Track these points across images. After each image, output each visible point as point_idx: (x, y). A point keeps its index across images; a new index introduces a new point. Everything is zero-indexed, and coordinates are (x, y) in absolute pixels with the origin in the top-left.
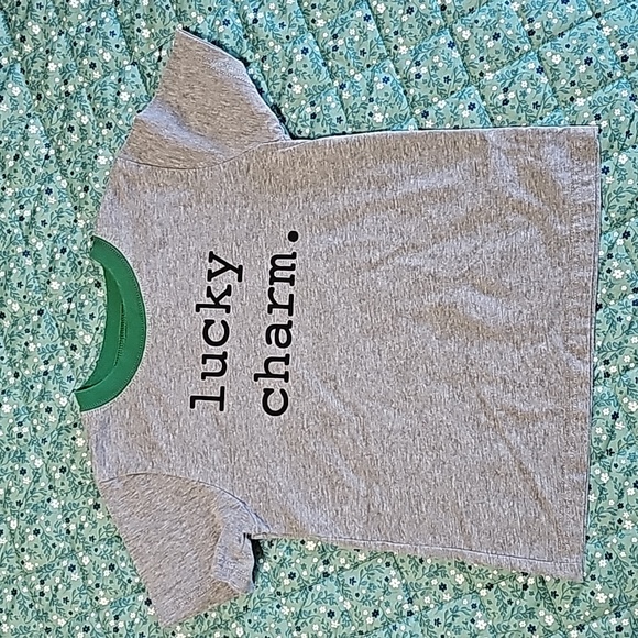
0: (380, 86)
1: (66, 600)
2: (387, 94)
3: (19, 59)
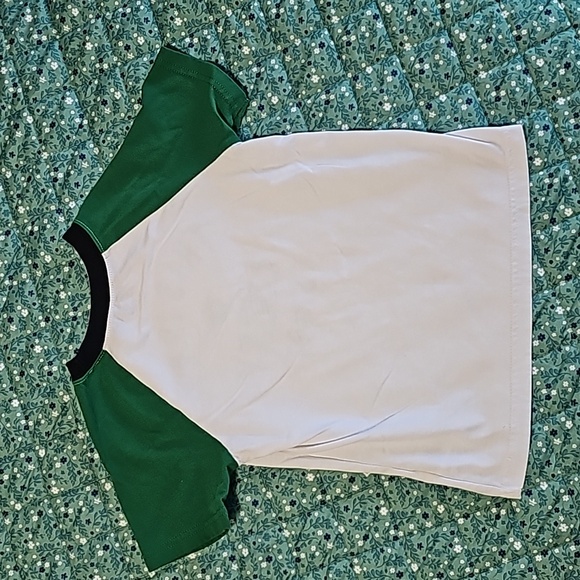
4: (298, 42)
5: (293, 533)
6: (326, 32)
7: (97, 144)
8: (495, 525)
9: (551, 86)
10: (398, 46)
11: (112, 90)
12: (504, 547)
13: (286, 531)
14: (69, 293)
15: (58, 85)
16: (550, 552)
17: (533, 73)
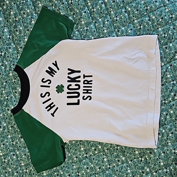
0: (106, 22)
1: (12, 164)
2: (108, 25)
3: (2, 10)
4: (78, 11)
5: (77, 167)
6: (87, 8)
7: (14, 44)
8: (140, 163)
9: (157, 25)
10: (109, 12)
11: (19, 27)
12: (144, 171)
13: (75, 166)
14: (6, 91)
15: (2, 25)
16: (158, 172)
17: (151, 21)
